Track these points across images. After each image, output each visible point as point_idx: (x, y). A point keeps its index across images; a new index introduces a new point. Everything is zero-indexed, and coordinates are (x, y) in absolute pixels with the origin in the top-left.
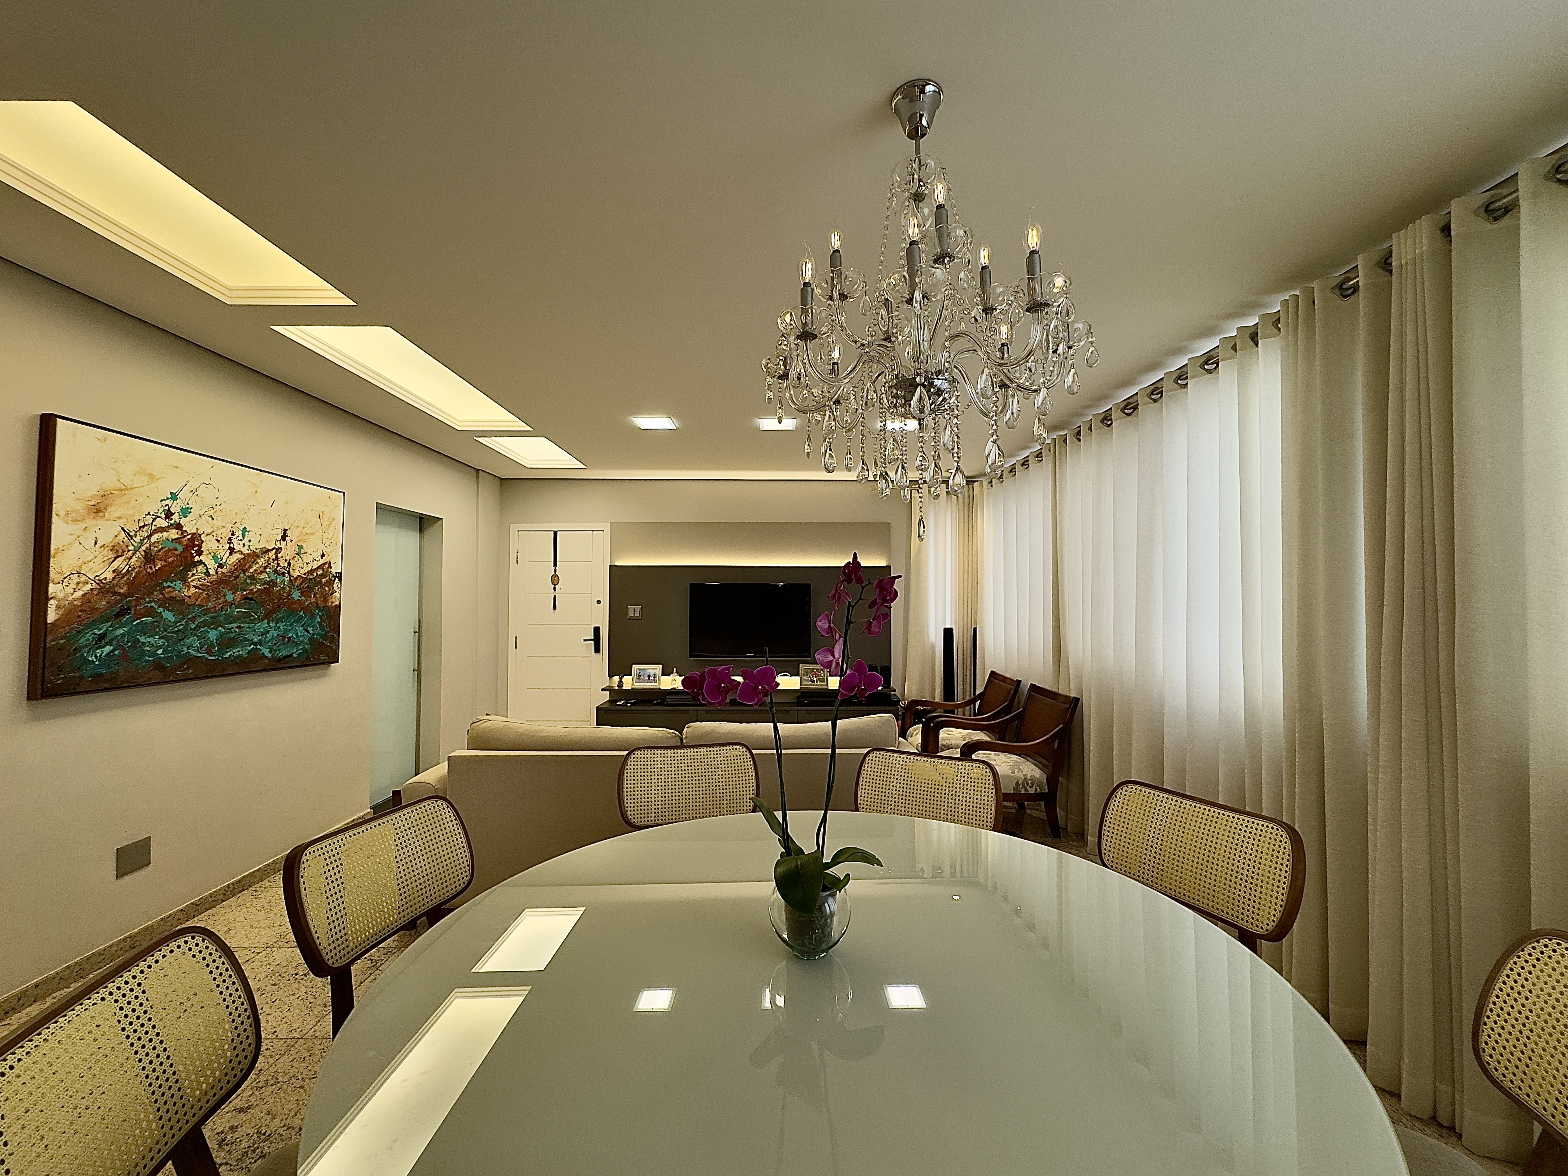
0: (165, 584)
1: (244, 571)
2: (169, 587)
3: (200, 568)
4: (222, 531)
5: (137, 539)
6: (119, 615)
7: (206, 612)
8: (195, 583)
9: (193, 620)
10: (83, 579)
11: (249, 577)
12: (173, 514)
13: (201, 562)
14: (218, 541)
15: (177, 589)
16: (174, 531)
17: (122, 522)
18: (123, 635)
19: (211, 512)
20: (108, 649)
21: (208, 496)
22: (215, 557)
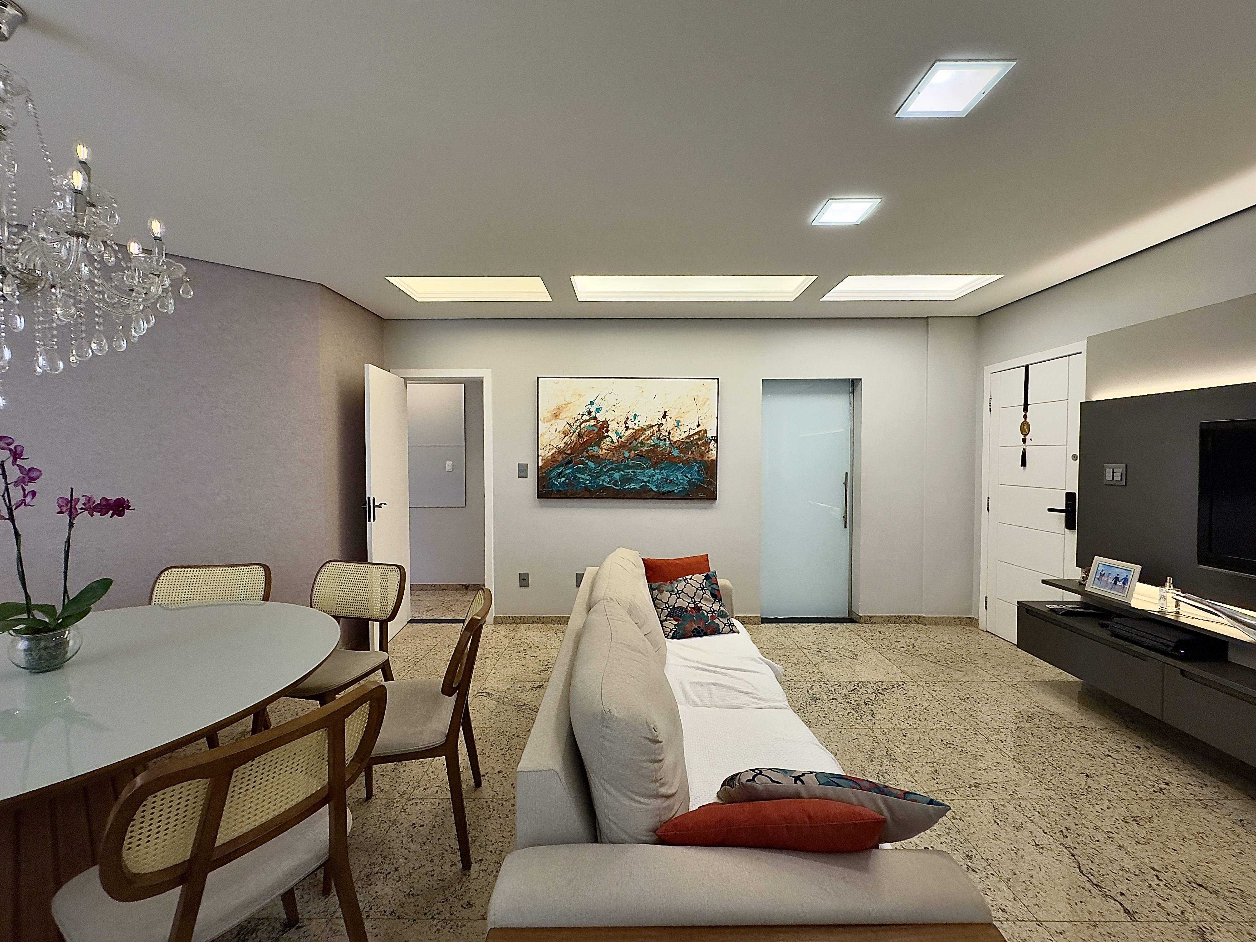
0: (589, 449)
1: (636, 440)
2: (591, 450)
3: (608, 439)
4: (620, 417)
5: (574, 427)
6: (567, 464)
7: (613, 463)
8: (605, 447)
9: (605, 467)
10: (552, 447)
11: (639, 443)
12: (592, 412)
13: (608, 436)
14: (618, 424)
15: (595, 451)
16: (593, 421)
17: (567, 420)
18: (569, 473)
19: (613, 408)
20: (563, 479)
21: (611, 400)
22: (617, 433)
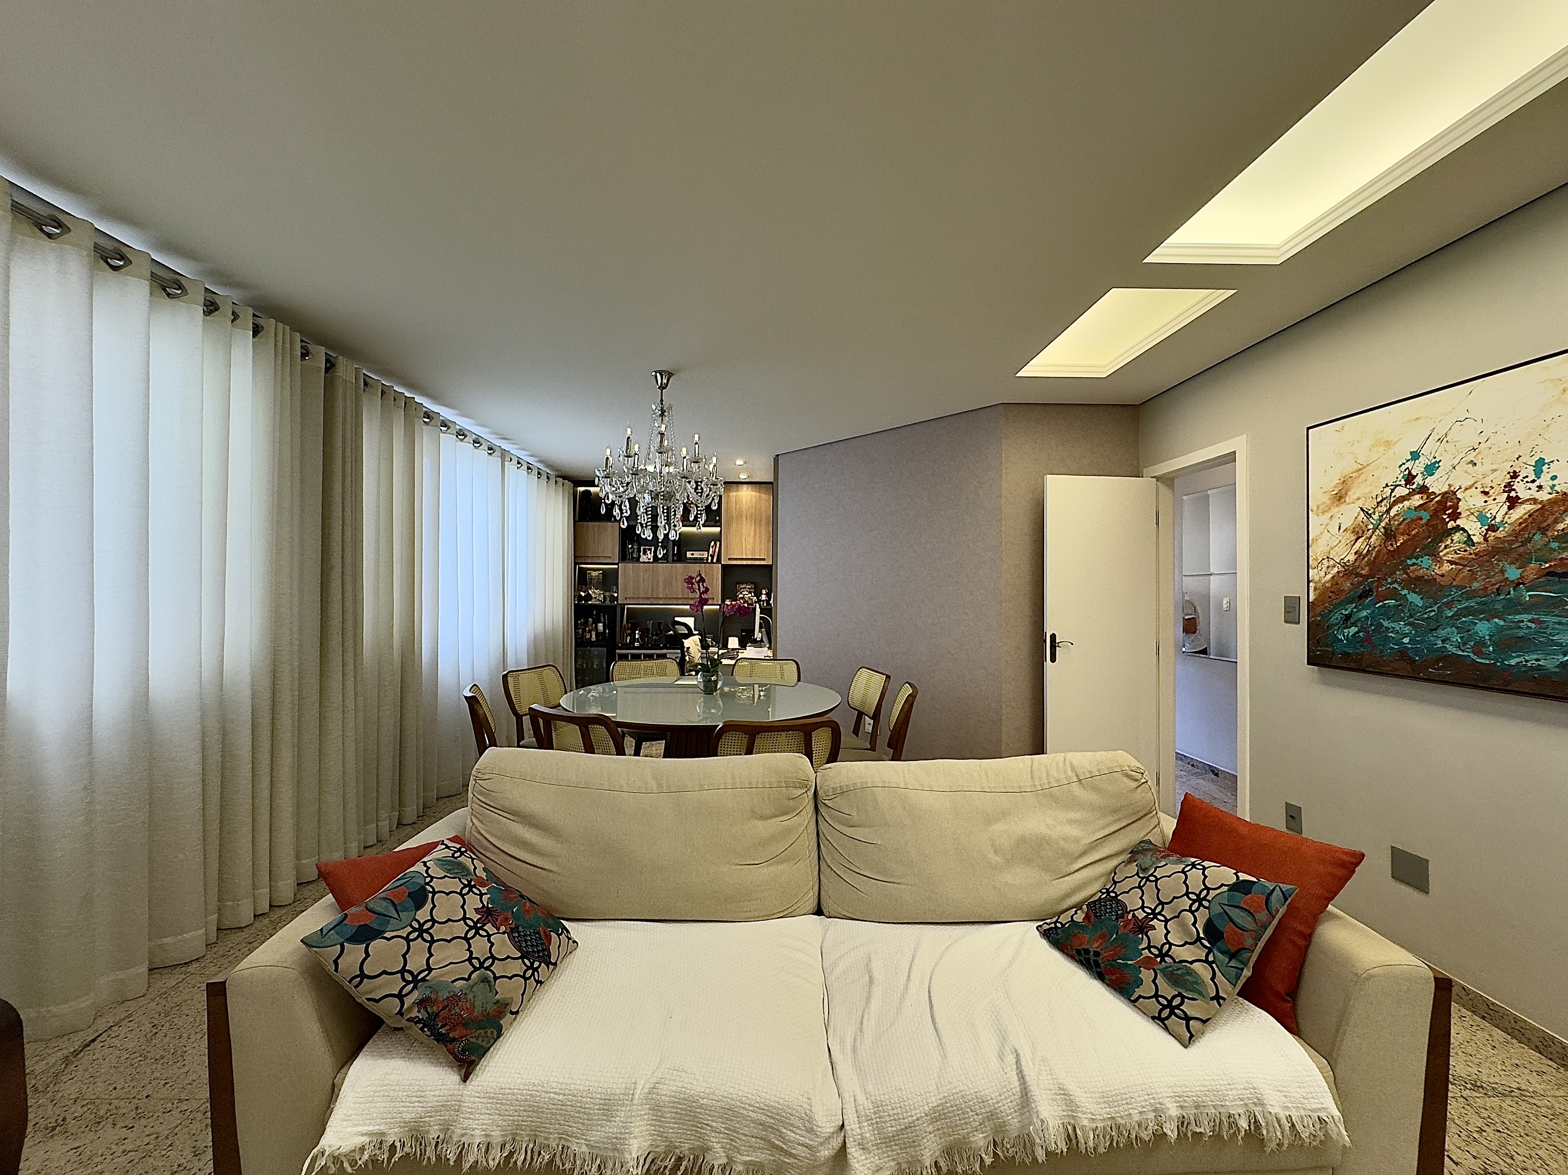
0: (1409, 562)
1: (1544, 531)
2: (1414, 564)
3: (1457, 536)
4: (1492, 477)
5: (1376, 516)
6: (1360, 597)
7: (1471, 595)
8: (1450, 557)
9: (1449, 605)
10: (1332, 562)
12: (1415, 477)
13: (1458, 528)
14: (1486, 493)
15: (1425, 566)
16: (1417, 497)
17: (1360, 503)
18: (1367, 618)
19: (1471, 456)
20: (1354, 630)
21: (1465, 436)
22: (1481, 518)
